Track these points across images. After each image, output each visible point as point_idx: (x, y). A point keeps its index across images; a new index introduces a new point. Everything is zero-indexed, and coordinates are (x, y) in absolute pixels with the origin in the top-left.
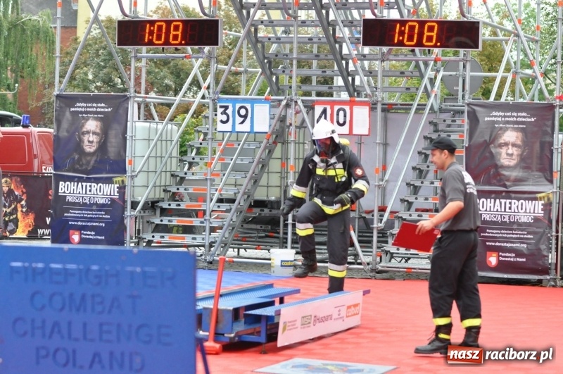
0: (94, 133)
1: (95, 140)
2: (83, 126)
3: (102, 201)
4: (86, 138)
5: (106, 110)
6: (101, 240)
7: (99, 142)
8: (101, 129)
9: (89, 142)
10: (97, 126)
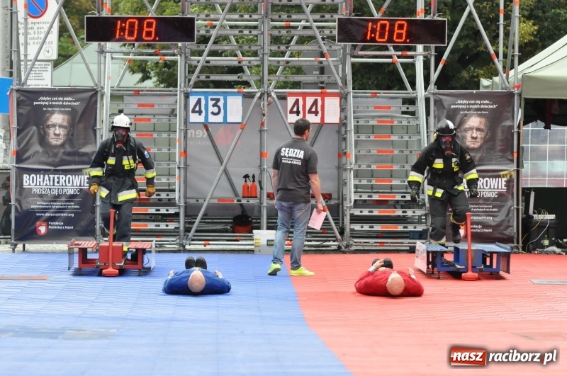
0: (61, 126)
1: (62, 133)
2: (48, 119)
3: (71, 192)
4: (51, 131)
5: (74, 104)
6: (71, 229)
7: (67, 135)
8: (69, 122)
9: (55, 135)
10: (63, 119)
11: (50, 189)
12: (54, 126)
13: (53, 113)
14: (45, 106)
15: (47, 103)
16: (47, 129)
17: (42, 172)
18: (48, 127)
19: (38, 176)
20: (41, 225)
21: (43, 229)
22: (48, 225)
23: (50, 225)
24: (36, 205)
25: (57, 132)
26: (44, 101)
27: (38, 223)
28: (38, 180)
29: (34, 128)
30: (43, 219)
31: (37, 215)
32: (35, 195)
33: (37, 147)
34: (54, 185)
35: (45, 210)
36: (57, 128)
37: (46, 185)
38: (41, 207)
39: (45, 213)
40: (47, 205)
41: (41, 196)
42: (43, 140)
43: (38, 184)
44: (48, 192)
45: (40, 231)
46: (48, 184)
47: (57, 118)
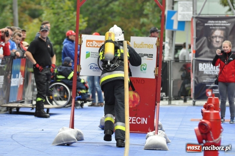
11: (214, 71)
12: (216, 37)
13: (215, 30)
14: (211, 26)
15: (212, 25)
16: (212, 39)
17: (209, 62)
18: (213, 37)
19: (207, 64)
20: (208, 91)
21: (209, 93)
22: (212, 91)
23: (214, 91)
24: (206, 80)
25: (218, 40)
26: (210, 23)
27: (207, 90)
28: (207, 66)
29: (205, 38)
30: (210, 88)
31: (207, 85)
32: (205, 75)
33: (206, 49)
34: (216, 69)
35: (210, 83)
36: (218, 38)
37: (212, 69)
38: (208, 81)
39: (211, 84)
40: (212, 80)
41: (209, 75)
42: (210, 44)
43: (207, 68)
44: (213, 73)
45: (208, 94)
46: (213, 69)
47: (218, 33)
